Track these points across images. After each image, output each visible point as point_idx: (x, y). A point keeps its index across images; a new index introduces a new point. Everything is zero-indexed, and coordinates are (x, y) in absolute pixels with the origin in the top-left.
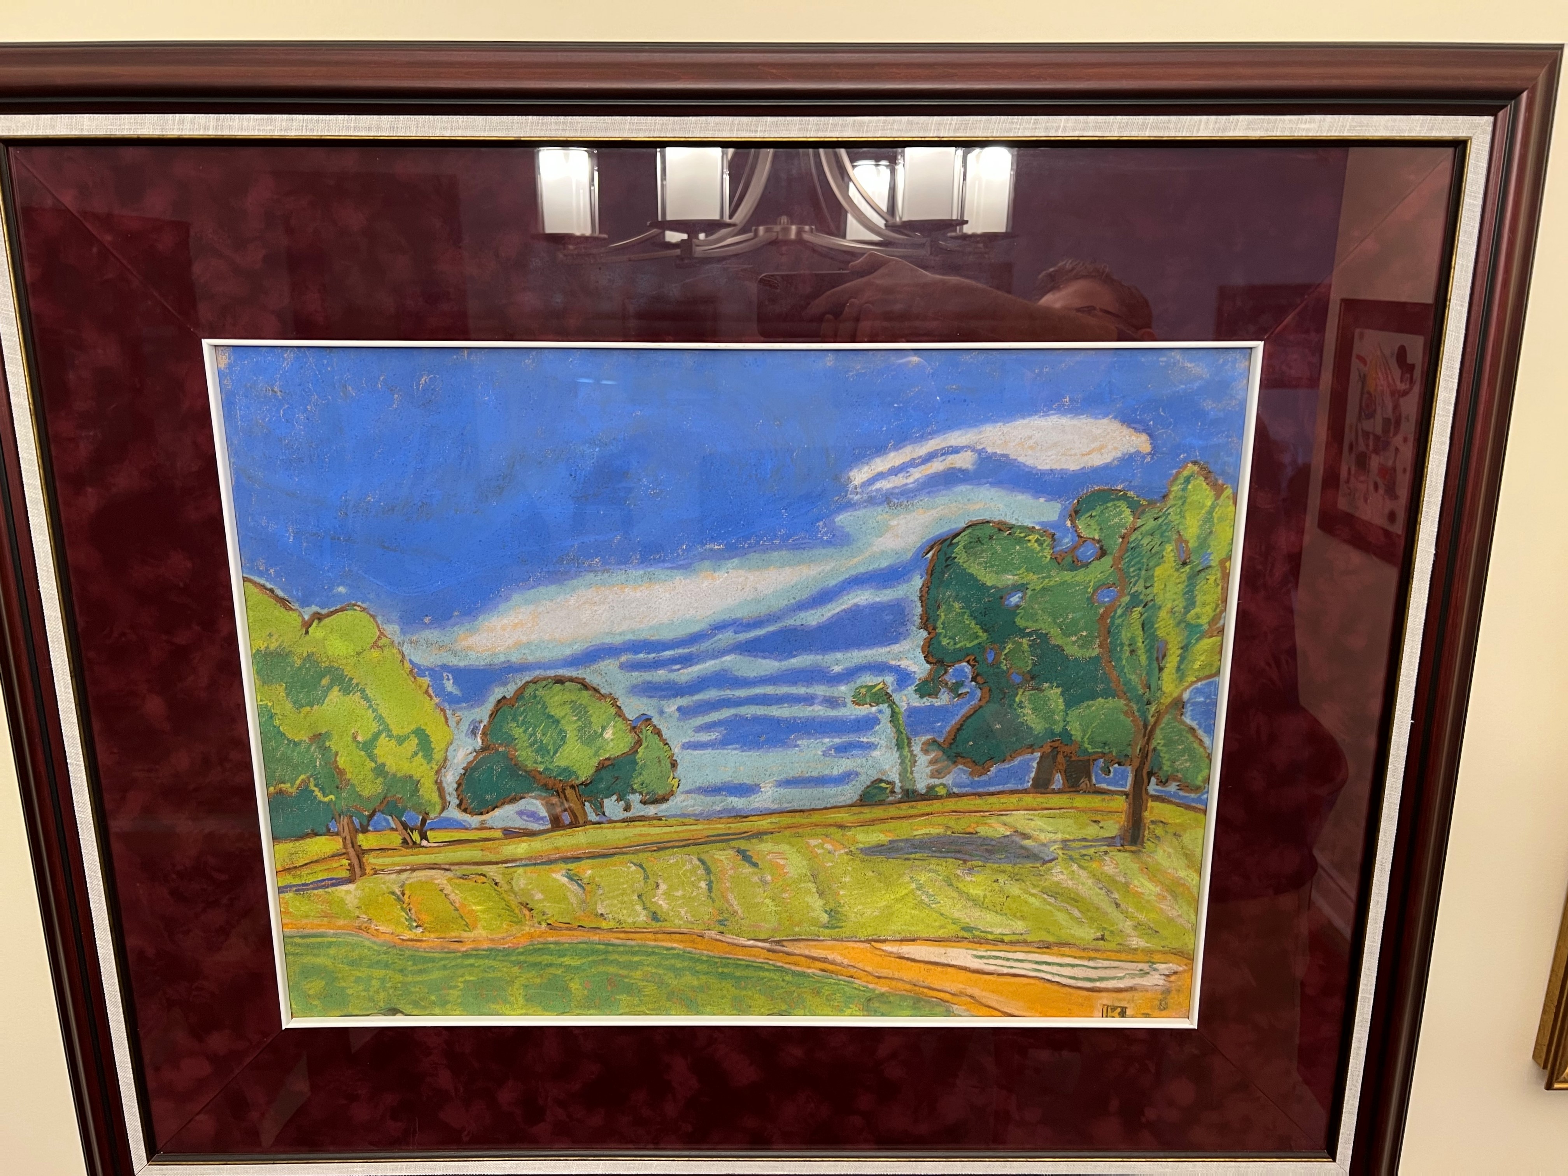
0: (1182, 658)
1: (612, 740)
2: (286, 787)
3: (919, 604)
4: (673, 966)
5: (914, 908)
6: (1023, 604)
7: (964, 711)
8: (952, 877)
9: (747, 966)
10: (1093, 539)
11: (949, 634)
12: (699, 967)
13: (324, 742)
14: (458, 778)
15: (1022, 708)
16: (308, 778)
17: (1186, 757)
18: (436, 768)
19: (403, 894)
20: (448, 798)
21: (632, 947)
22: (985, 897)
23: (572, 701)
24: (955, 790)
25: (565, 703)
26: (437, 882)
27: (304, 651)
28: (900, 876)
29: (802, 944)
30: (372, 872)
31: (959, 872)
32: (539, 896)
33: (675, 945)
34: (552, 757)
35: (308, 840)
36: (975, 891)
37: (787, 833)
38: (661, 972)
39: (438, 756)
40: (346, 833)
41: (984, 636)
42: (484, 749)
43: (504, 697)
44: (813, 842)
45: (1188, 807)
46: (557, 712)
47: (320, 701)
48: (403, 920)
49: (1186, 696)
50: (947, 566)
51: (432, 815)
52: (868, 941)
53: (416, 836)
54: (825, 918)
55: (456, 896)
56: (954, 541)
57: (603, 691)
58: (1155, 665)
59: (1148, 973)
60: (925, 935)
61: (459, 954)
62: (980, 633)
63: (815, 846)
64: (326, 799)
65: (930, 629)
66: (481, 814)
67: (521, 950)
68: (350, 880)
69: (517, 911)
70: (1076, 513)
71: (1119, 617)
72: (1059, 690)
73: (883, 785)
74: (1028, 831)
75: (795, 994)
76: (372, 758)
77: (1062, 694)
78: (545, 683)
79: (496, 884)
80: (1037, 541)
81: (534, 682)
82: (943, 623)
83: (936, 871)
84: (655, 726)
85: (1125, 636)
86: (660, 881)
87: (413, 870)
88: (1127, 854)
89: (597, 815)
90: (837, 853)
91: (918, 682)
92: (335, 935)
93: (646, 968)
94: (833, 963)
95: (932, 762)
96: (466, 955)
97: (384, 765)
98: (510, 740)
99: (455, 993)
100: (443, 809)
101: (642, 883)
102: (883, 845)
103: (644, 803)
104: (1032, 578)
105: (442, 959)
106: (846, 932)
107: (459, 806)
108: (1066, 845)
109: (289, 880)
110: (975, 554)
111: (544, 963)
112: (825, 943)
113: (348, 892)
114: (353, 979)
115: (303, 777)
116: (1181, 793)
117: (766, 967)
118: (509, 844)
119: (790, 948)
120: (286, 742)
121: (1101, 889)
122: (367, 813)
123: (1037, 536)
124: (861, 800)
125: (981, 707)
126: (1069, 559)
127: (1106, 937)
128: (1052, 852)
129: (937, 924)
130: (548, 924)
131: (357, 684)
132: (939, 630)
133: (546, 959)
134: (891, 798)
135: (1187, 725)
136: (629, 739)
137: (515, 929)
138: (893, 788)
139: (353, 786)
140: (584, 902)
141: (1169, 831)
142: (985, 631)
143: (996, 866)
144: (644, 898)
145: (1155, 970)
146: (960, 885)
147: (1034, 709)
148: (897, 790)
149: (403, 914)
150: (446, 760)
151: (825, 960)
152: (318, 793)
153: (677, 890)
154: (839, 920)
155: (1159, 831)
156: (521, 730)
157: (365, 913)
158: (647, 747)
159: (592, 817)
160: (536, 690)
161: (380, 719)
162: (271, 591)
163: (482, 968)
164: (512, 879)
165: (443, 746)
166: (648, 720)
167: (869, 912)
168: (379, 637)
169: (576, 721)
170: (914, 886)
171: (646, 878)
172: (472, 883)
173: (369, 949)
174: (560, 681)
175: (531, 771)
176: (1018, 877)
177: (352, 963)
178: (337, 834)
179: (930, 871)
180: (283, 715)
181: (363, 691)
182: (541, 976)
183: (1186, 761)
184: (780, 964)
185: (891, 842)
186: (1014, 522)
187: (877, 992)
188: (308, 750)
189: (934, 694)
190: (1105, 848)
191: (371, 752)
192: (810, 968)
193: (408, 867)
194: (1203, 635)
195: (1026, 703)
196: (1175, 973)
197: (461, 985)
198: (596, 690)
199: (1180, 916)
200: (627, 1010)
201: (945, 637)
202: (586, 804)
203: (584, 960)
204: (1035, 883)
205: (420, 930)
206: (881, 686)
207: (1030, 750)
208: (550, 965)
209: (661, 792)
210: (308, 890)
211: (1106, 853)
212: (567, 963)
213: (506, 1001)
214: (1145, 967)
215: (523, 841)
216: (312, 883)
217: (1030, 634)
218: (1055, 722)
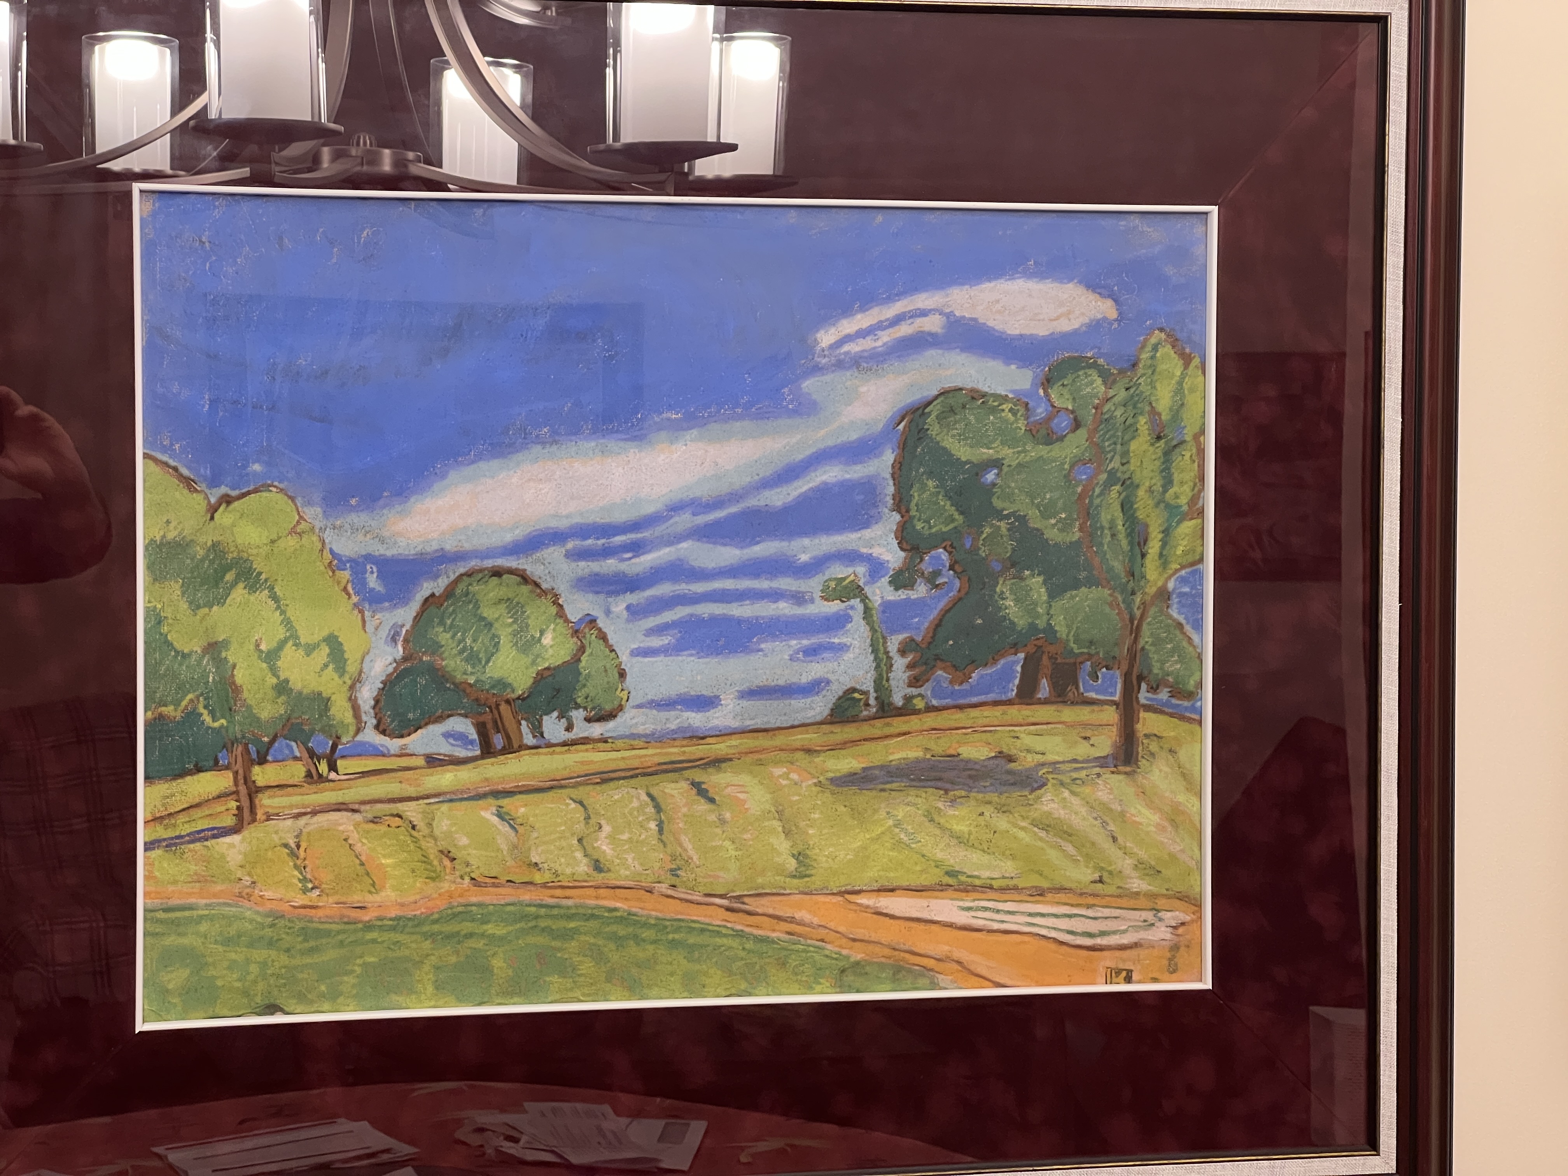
0: (1164, 543)
1: (551, 647)
2: (168, 710)
3: (891, 482)
4: (615, 933)
5: (893, 849)
6: (999, 481)
7: (942, 604)
8: (933, 811)
9: (702, 930)
10: (1067, 409)
11: (923, 517)
12: (646, 934)
13: (220, 652)
14: (375, 693)
15: (1003, 599)
16: (198, 698)
17: (1176, 658)
18: (349, 682)
19: (298, 847)
20: (364, 718)
21: (568, 908)
22: (970, 834)
23: (509, 599)
24: (935, 702)
25: (500, 601)
26: (341, 828)
27: (207, 539)
28: (876, 811)
29: (764, 901)
30: (264, 817)
31: (940, 805)
32: (464, 841)
33: (618, 905)
34: (484, 667)
35: (188, 779)
36: (960, 827)
37: (749, 759)
38: (600, 942)
39: (352, 668)
40: (239, 767)
41: (959, 519)
42: (405, 659)
43: (433, 595)
44: (778, 771)
45: (1182, 718)
46: (488, 613)
47: (221, 601)
48: (296, 881)
49: (1171, 585)
50: (920, 439)
51: (344, 740)
52: (841, 893)
53: (323, 767)
54: (792, 864)
55: (363, 847)
56: (927, 410)
57: (544, 586)
58: (1137, 550)
59: (1153, 925)
60: (905, 884)
61: (360, 926)
62: (956, 516)
63: (780, 776)
64: (216, 725)
65: (904, 510)
66: (402, 736)
67: (436, 916)
68: (235, 830)
69: (436, 863)
70: (1048, 382)
71: (1098, 496)
72: (1040, 579)
73: (856, 695)
74: (1013, 752)
75: (757, 967)
76: (274, 671)
77: (1045, 582)
78: (480, 575)
79: (414, 827)
80: (1011, 410)
81: (469, 574)
82: (917, 505)
83: (915, 805)
84: (600, 630)
85: (1105, 518)
86: (603, 822)
87: (314, 813)
88: (1121, 777)
89: (534, 737)
90: (804, 784)
91: (892, 573)
92: (207, 906)
93: (583, 938)
94: (801, 923)
95: (910, 666)
96: (369, 927)
97: (287, 681)
98: (436, 648)
99: (350, 980)
100: (358, 731)
101: (582, 825)
102: (855, 774)
103: (588, 720)
104: (1006, 453)
105: (339, 932)
106: (816, 882)
107: (377, 727)
108: (1056, 768)
109: (161, 832)
110: (948, 425)
111: (463, 933)
112: (792, 897)
113: (232, 846)
114: (226, 964)
115: (190, 696)
116: (1174, 701)
117: (724, 931)
118: (432, 775)
119: (753, 905)
120: (173, 653)
121: (1096, 819)
122: (266, 739)
123: (1010, 405)
124: (831, 715)
125: (960, 599)
126: (1043, 432)
127: (1105, 879)
128: (1041, 777)
129: (918, 868)
130: (472, 879)
131: (266, 580)
132: (913, 513)
133: (467, 927)
134: (865, 713)
135: (1174, 620)
136: (572, 644)
137: (431, 888)
138: (868, 699)
139: (249, 707)
140: (515, 847)
141: (1166, 746)
142: (962, 513)
143: (980, 796)
144: (585, 842)
145: (1160, 920)
146: (942, 821)
147: (1017, 601)
148: (872, 701)
149: (296, 873)
150: (361, 672)
151: (792, 920)
152: (207, 718)
153: (623, 833)
154: (807, 866)
155: (1154, 747)
156: (448, 636)
157: (249, 874)
158: (591, 654)
159: (529, 740)
160: (470, 584)
161: (288, 623)
162: (175, 469)
163: (385, 945)
164: (433, 819)
165: (359, 656)
166: (592, 622)
167: (842, 854)
168: (298, 522)
169: (511, 625)
170: (891, 822)
171: (588, 818)
172: (383, 828)
173: (251, 921)
174: (497, 573)
175: (462, 683)
176: (1004, 809)
177: (228, 942)
178: (227, 768)
179: (908, 804)
180: (175, 619)
181: (271, 589)
182: (457, 953)
183: (1176, 662)
184: (739, 927)
185: (864, 769)
186: (986, 389)
187: (852, 960)
188: (199, 662)
189: (909, 585)
190: (1097, 770)
191: (274, 664)
192: (774, 930)
193: (309, 810)
194: (1184, 517)
195: (1007, 594)
196: (1183, 924)
197: (358, 970)
198: (537, 585)
199: (1183, 851)
200: (558, 997)
201: (919, 520)
202: (523, 723)
203: (511, 928)
204: (1024, 814)
205: (317, 892)
206: (852, 578)
207: (1013, 650)
208: (470, 935)
209: (608, 707)
210: (182, 844)
211: (1099, 775)
212: (490, 932)
213: (411, 991)
214: (1149, 915)
215: (448, 771)
216: (188, 835)
217: (1007, 517)
218: (1038, 616)
